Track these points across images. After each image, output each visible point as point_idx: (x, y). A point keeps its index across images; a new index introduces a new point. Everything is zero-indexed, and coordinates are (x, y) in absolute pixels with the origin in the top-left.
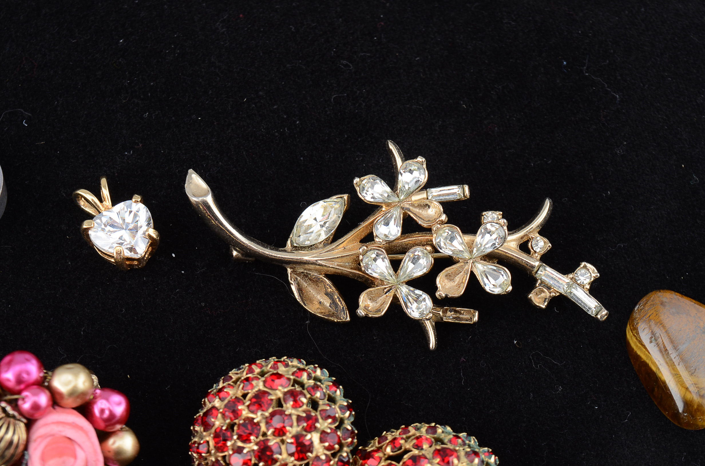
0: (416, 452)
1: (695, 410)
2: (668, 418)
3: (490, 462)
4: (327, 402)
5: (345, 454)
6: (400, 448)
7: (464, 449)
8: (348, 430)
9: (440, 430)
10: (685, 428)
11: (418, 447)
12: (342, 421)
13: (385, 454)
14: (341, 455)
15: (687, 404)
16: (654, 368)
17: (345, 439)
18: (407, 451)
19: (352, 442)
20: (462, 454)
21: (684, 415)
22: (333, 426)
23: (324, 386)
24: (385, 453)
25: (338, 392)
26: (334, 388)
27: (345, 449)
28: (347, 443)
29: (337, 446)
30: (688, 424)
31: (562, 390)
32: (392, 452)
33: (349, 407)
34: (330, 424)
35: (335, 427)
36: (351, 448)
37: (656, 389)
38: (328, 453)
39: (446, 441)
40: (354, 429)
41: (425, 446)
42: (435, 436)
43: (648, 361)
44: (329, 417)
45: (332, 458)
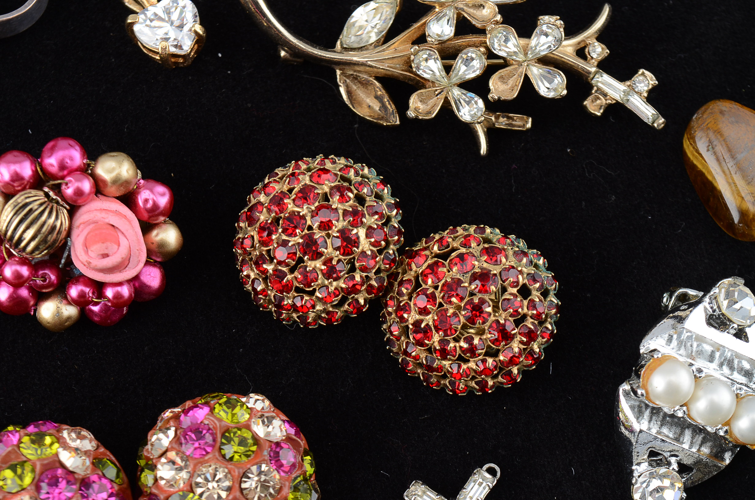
0: (463, 250)
1: (751, 220)
2: (723, 229)
3: (539, 264)
4: (374, 199)
5: (391, 252)
6: (448, 246)
7: (512, 249)
8: (395, 227)
9: (488, 230)
10: (740, 239)
11: (466, 245)
12: (389, 219)
13: (432, 253)
14: (388, 253)
15: (743, 214)
16: (710, 178)
17: (392, 237)
18: (454, 250)
19: (399, 240)
20: (510, 253)
21: (739, 226)
22: (380, 223)
23: (372, 183)
24: (433, 251)
25: (386, 191)
26: (382, 186)
27: (392, 246)
28: (394, 240)
29: (383, 243)
30: (743, 235)
31: (615, 200)
32: (439, 250)
33: (397, 206)
34: (376, 220)
35: (381, 224)
36: (398, 246)
37: (711, 199)
38: (375, 249)
39: (494, 240)
40: (401, 228)
41: (474, 244)
42: (484, 236)
43: (704, 171)
44: (376, 213)
45: (378, 254)
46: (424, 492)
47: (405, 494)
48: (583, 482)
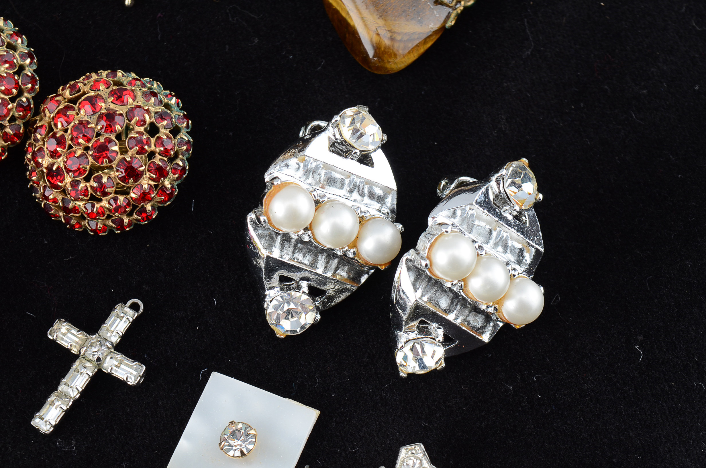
0: (92, 94)
1: (382, 52)
2: (360, 63)
3: (171, 103)
4: (6, 49)
5: (24, 99)
6: (79, 90)
7: (140, 90)
8: (28, 75)
9: (119, 73)
10: (376, 72)
11: (94, 88)
12: (22, 68)
13: (65, 98)
14: (21, 100)
15: (377, 48)
16: (344, 14)
17: (24, 85)
18: (84, 93)
19: (33, 88)
20: (139, 94)
21: (374, 60)
22: (11, 72)
23: (5, 34)
24: (65, 97)
25: (20, 41)
26: (15, 37)
27: (26, 94)
28: (27, 88)
29: (14, 91)
30: (378, 68)
31: (258, 42)
32: (71, 95)
33: (30, 55)
34: (7, 69)
35: (13, 73)
36: (33, 95)
37: (347, 35)
38: (7, 97)
39: (125, 83)
40: (36, 76)
41: (102, 87)
42: (116, 79)
43: (338, 8)
44: (6, 62)
45: (10, 102)
46: (68, 330)
47: (49, 332)
48: (225, 311)
